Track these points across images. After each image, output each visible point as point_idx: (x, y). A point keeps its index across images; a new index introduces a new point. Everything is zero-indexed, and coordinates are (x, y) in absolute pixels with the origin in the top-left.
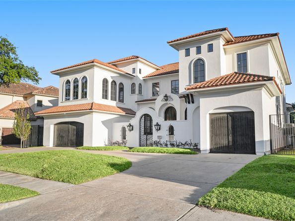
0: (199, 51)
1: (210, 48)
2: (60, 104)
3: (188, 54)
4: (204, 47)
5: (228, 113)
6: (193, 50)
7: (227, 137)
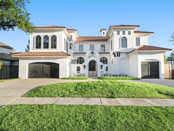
0: (124, 33)
1: (129, 33)
2: (31, 50)
3: (118, 33)
4: (127, 32)
5: (148, 62)
6: (121, 32)
7: (148, 72)
